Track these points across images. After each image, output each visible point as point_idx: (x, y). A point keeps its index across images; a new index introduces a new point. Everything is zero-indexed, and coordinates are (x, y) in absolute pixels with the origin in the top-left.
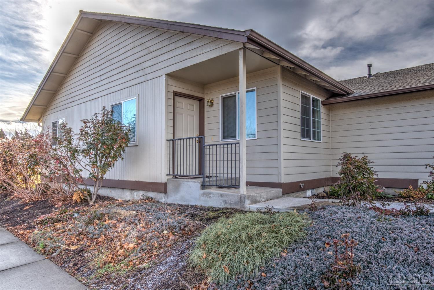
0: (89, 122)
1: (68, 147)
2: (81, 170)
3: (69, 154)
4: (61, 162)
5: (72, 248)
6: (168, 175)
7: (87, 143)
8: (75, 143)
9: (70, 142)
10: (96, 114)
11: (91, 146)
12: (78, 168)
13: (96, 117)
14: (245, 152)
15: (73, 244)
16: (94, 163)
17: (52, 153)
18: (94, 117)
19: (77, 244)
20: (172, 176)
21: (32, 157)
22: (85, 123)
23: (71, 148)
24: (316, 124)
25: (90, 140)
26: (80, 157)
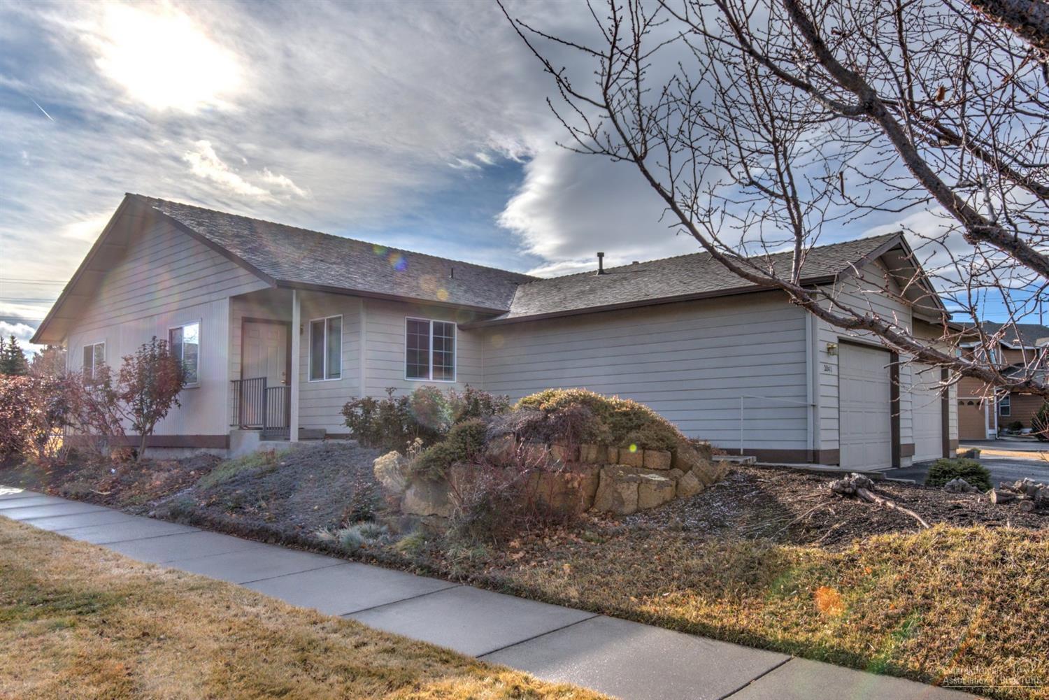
0: (132, 359)
1: (105, 391)
2: (122, 419)
3: (106, 399)
4: (96, 410)
5: (105, 493)
6: (231, 426)
7: (129, 385)
8: (114, 386)
9: (107, 385)
10: (144, 345)
11: (133, 390)
12: (117, 417)
13: (144, 349)
14: (298, 398)
15: (106, 490)
16: (139, 411)
17: (85, 397)
18: (142, 350)
19: (110, 490)
20: (238, 427)
21: (61, 403)
22: (126, 360)
23: (108, 392)
24: (449, 358)
25: (134, 381)
26: (122, 403)
